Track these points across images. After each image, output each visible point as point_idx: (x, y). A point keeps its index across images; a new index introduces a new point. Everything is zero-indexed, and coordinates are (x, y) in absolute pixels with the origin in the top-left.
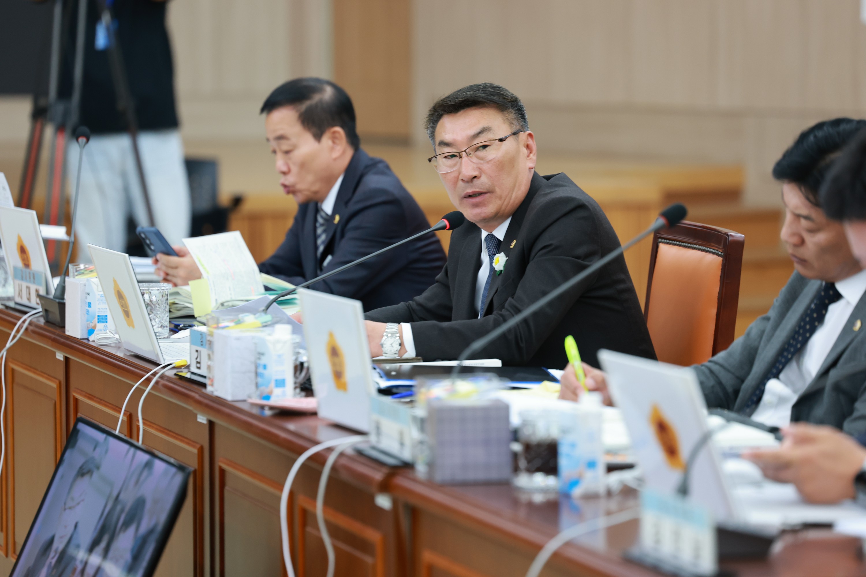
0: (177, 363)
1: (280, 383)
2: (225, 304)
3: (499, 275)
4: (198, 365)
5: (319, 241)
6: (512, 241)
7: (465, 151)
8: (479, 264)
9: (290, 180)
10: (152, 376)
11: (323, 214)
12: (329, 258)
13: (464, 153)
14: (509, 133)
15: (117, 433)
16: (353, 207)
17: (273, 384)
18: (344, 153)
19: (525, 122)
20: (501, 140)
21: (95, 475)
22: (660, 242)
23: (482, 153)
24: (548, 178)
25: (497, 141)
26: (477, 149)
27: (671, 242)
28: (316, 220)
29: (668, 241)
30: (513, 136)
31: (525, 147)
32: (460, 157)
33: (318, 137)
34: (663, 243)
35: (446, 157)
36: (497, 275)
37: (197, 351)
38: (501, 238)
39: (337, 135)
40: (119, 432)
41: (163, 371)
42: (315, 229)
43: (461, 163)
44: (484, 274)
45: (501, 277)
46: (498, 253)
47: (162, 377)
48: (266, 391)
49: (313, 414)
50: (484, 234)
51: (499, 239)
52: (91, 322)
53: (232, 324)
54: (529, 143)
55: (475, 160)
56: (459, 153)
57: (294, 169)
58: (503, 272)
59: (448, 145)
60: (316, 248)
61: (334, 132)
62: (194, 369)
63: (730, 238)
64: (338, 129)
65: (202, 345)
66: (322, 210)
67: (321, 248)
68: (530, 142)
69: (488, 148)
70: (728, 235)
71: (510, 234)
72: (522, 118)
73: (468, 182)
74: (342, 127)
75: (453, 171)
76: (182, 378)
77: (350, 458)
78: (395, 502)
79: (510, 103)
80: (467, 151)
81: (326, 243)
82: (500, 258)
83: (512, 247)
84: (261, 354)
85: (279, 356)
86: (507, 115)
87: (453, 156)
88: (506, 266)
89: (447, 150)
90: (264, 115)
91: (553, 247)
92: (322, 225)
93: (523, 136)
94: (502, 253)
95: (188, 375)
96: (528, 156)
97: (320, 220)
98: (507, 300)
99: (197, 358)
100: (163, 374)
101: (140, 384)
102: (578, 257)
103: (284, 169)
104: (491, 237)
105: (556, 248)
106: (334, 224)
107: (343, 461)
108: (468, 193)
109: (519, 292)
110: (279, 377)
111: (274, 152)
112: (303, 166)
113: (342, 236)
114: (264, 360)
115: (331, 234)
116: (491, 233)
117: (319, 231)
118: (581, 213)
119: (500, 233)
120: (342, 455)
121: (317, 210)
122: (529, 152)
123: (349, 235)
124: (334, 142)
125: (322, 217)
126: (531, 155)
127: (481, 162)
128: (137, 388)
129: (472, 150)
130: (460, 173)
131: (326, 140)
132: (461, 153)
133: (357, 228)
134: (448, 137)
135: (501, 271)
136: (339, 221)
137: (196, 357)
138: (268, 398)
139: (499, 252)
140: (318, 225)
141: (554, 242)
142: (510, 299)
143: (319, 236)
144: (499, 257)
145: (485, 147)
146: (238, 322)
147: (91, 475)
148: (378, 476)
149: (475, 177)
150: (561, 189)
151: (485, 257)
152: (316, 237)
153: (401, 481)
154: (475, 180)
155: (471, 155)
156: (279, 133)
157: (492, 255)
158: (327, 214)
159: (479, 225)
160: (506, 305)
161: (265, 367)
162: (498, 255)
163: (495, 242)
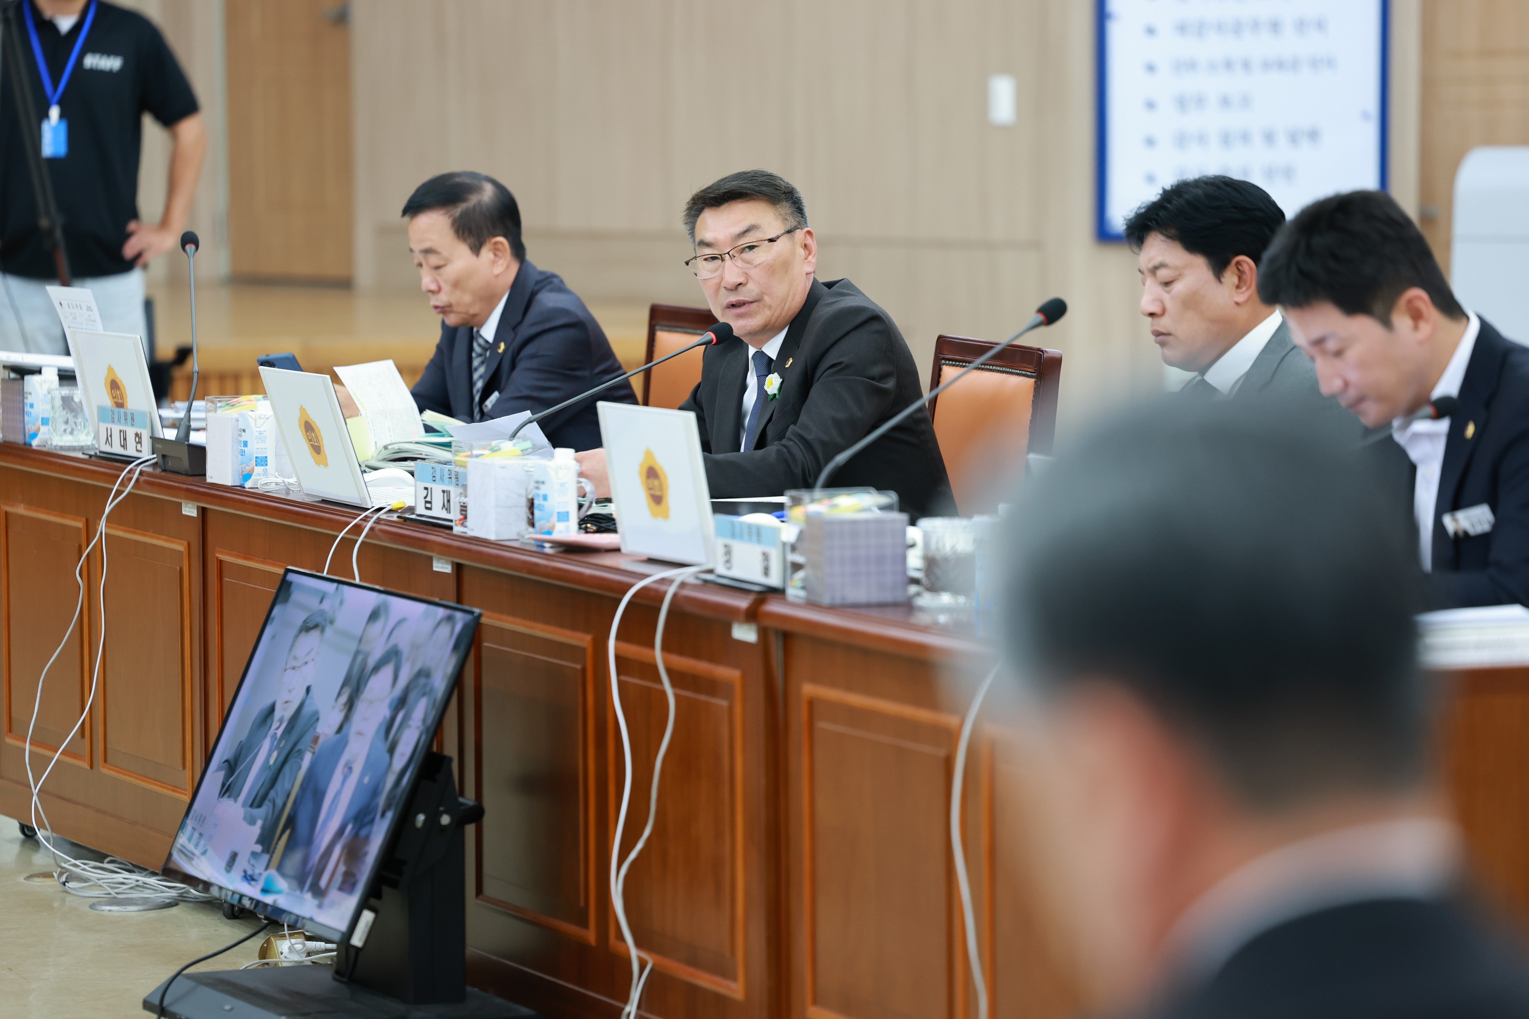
0: (395, 504)
1: (563, 517)
2: (390, 447)
3: (772, 400)
4: (428, 505)
5: (476, 376)
6: (788, 359)
7: (728, 253)
8: (744, 388)
9: (442, 299)
10: (361, 522)
11: (481, 341)
12: (496, 395)
13: (727, 255)
14: (783, 232)
15: (357, 581)
16: (526, 331)
17: (555, 518)
18: (508, 267)
19: (802, 217)
20: (771, 240)
21: (329, 631)
22: (944, 364)
23: (748, 255)
24: (829, 285)
25: (767, 241)
26: (743, 250)
27: (957, 363)
28: (471, 349)
29: (954, 363)
30: (787, 235)
31: (801, 247)
32: (723, 260)
33: (476, 249)
34: (947, 365)
35: (706, 259)
36: (770, 400)
37: (426, 489)
38: (774, 357)
39: (500, 247)
40: (361, 580)
41: (376, 517)
42: (470, 360)
43: (724, 267)
44: (750, 398)
45: (774, 401)
46: (770, 374)
47: (378, 521)
48: (548, 525)
49: (617, 550)
50: (752, 351)
51: (769, 357)
52: (247, 465)
53: (486, 452)
54: (806, 242)
55: (740, 263)
56: (721, 255)
57: (446, 288)
58: (777, 396)
59: (708, 245)
60: (471, 384)
61: (497, 243)
62: (421, 510)
63: (1045, 355)
64: (501, 239)
65: (434, 481)
66: (481, 336)
67: (479, 385)
68: (808, 241)
69: (756, 249)
70: (1042, 351)
71: (784, 351)
72: (799, 213)
73: (731, 290)
74: (507, 236)
75: (715, 277)
76: (406, 519)
77: (694, 587)
78: (763, 633)
79: (784, 195)
80: (731, 253)
81: (487, 378)
82: (773, 380)
83: (787, 366)
84: (539, 483)
85: (562, 485)
86: (779, 210)
87: (714, 258)
88: (780, 389)
89: (708, 251)
90: (407, 219)
91: (843, 365)
92: (480, 355)
93: (799, 233)
94: (776, 374)
95: (413, 517)
96: (806, 258)
97: (477, 349)
98: (788, 427)
99: (425, 498)
100: (378, 518)
101: (346, 533)
102: (873, 379)
103: (433, 287)
104: (760, 354)
105: (847, 367)
106: (499, 353)
107: (686, 592)
108: (730, 301)
109: (803, 418)
110: (562, 510)
111: (420, 265)
112: (457, 283)
113: (513, 366)
114: (544, 490)
115: (494, 366)
116: (761, 349)
117: (476, 363)
118: (875, 326)
119: (772, 349)
120: (683, 585)
121: (471, 334)
122: (807, 253)
123: (522, 365)
124: (495, 255)
125: (480, 345)
126: (810, 257)
127: (748, 266)
128: (342, 538)
129: (737, 252)
130: (722, 279)
131: (485, 253)
132: (723, 256)
133: (533, 356)
134: (708, 236)
135: (775, 395)
136: (505, 351)
137: (425, 495)
138: (549, 533)
139: (770, 372)
140: (474, 355)
141: (845, 360)
142: (792, 427)
143: (476, 369)
144: (772, 378)
145: (751, 248)
146: (494, 450)
147: (323, 631)
148: (743, 603)
149: (740, 284)
150: (847, 298)
151: (752, 380)
152: (470, 371)
153: (774, 607)
154: (740, 286)
155: (736, 258)
156: (427, 245)
157: (761, 376)
158: (487, 342)
159: (745, 340)
160: (788, 434)
161: (545, 498)
162: (770, 376)
163: (765, 361)
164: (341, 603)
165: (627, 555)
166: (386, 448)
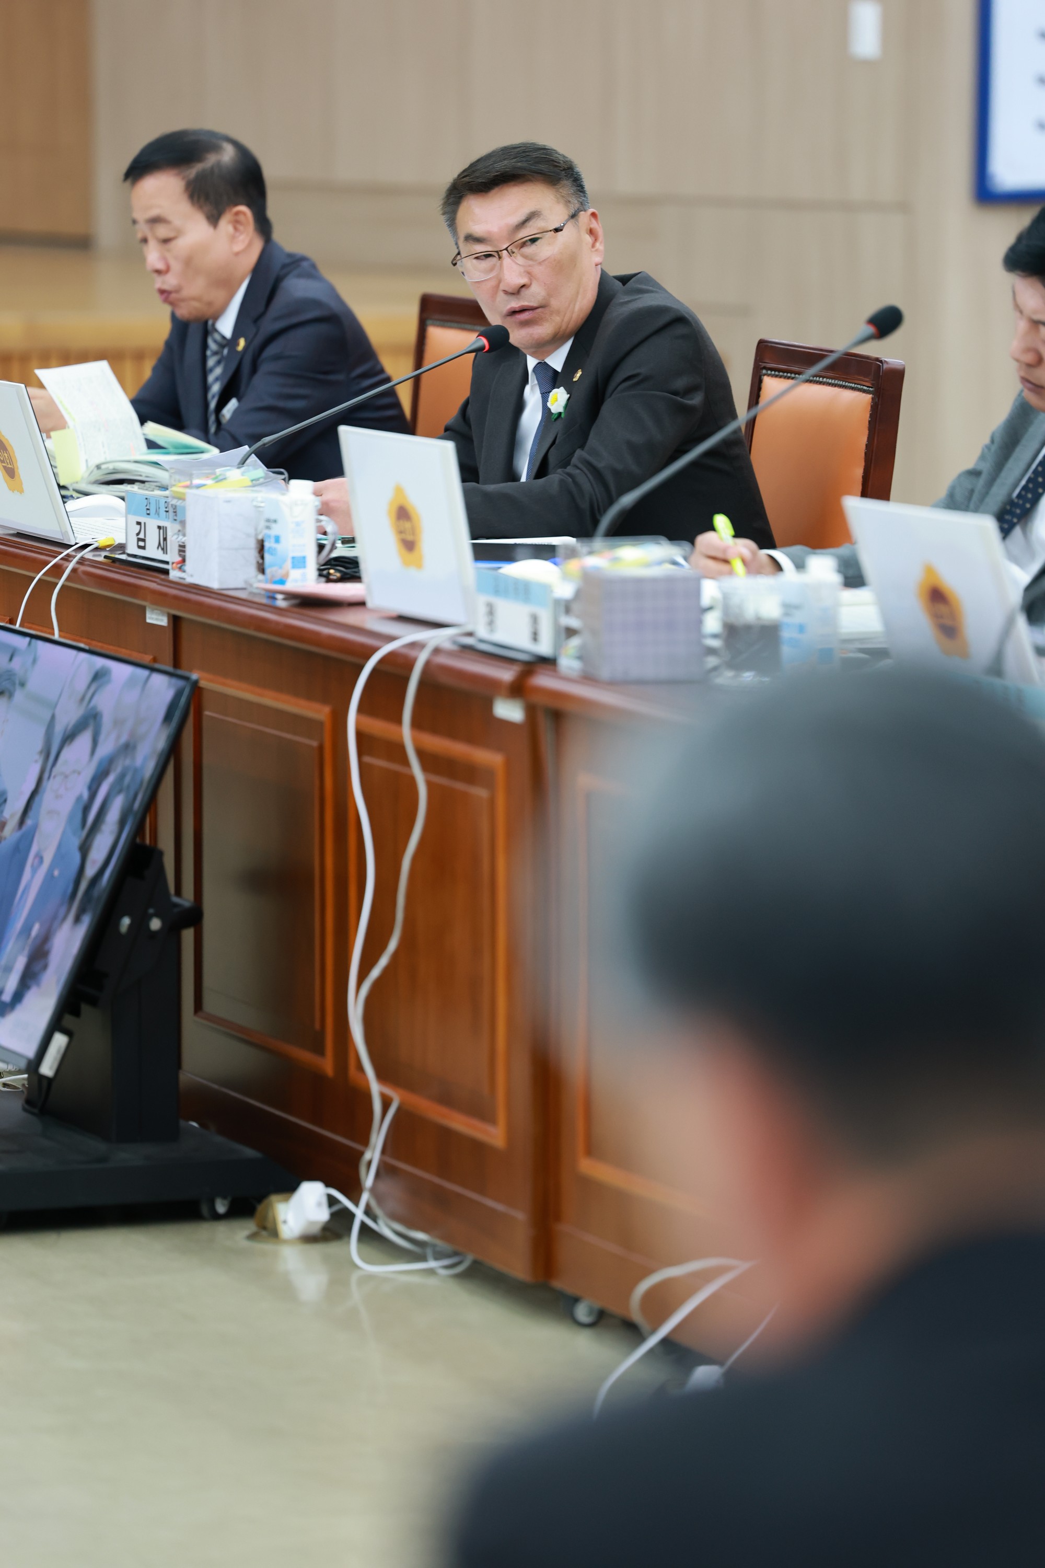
0: (102, 541)
1: (299, 562)
3: (556, 419)
4: (141, 544)
5: (211, 378)
6: (576, 372)
7: (506, 249)
9: (170, 281)
10: (62, 562)
11: (217, 337)
12: (233, 404)
13: (505, 251)
14: (566, 217)
16: (269, 326)
17: (289, 563)
18: (250, 245)
19: (585, 196)
20: (555, 231)
21: (19, 695)
22: (764, 375)
23: (530, 250)
24: (624, 280)
25: (551, 232)
26: (523, 244)
27: (781, 374)
28: (205, 346)
29: (777, 373)
30: (572, 220)
31: (587, 234)
32: (500, 258)
33: (214, 220)
34: (769, 375)
35: (477, 258)
36: (553, 420)
37: (139, 523)
38: (559, 369)
39: (241, 218)
41: (79, 555)
42: (204, 359)
43: (501, 266)
44: (531, 419)
45: (559, 421)
46: (554, 389)
47: (82, 561)
48: (279, 573)
49: (361, 604)
50: (532, 362)
51: (555, 370)
53: (209, 482)
54: (592, 226)
55: (520, 260)
56: (497, 252)
57: (176, 266)
58: (563, 416)
59: (479, 240)
60: (206, 388)
61: (237, 213)
62: (132, 549)
63: (885, 366)
64: (243, 208)
65: (148, 514)
66: (216, 330)
67: (216, 388)
68: (594, 224)
69: (539, 242)
70: (881, 362)
71: (571, 362)
72: (581, 192)
73: (512, 294)
74: (249, 205)
75: (490, 279)
76: (115, 560)
77: (450, 654)
78: (531, 711)
79: (563, 172)
80: (509, 249)
81: (226, 380)
82: (559, 396)
83: (574, 380)
84: (271, 522)
85: (298, 524)
86: (561, 190)
87: (488, 256)
88: (566, 406)
89: (479, 248)
90: (128, 185)
91: (640, 378)
92: (215, 353)
93: (584, 217)
94: (562, 388)
95: (124, 557)
96: (593, 246)
97: (212, 346)
98: (574, 452)
99: (138, 534)
100: (82, 558)
101: (44, 574)
102: (675, 393)
103: (160, 266)
104: (542, 367)
105: (646, 379)
106: (238, 352)
107: (442, 660)
108: (511, 307)
109: (592, 441)
110: (298, 554)
111: (145, 240)
112: (188, 262)
113: (254, 369)
114: (276, 530)
115: (233, 366)
116: (543, 360)
117: (211, 362)
118: (680, 330)
119: (557, 361)
120: (437, 651)
121: (206, 328)
122: (593, 239)
123: (264, 368)
124: (236, 229)
125: (215, 341)
126: (598, 245)
127: (530, 263)
128: (39, 580)
129: (517, 247)
130: (500, 281)
131: (225, 224)
132: (500, 253)
133: (277, 358)
134: (477, 229)
135: (560, 414)
136: (246, 348)
137: (137, 531)
138: (282, 582)
139: (555, 386)
140: (208, 353)
141: (644, 370)
142: (578, 452)
143: (211, 370)
144: (557, 393)
145: (533, 241)
146: (219, 480)
147: (11, 695)
148: (506, 675)
149: (523, 286)
150: (646, 295)
151: (532, 394)
152: (205, 372)
153: (543, 680)
154: (524, 289)
155: (515, 255)
156: (154, 213)
157: (543, 390)
158: (224, 337)
159: (524, 350)
160: (574, 460)
161: (277, 539)
162: (555, 390)
163: (550, 374)
164: (34, 661)
165: (372, 611)
166: (98, 467)
